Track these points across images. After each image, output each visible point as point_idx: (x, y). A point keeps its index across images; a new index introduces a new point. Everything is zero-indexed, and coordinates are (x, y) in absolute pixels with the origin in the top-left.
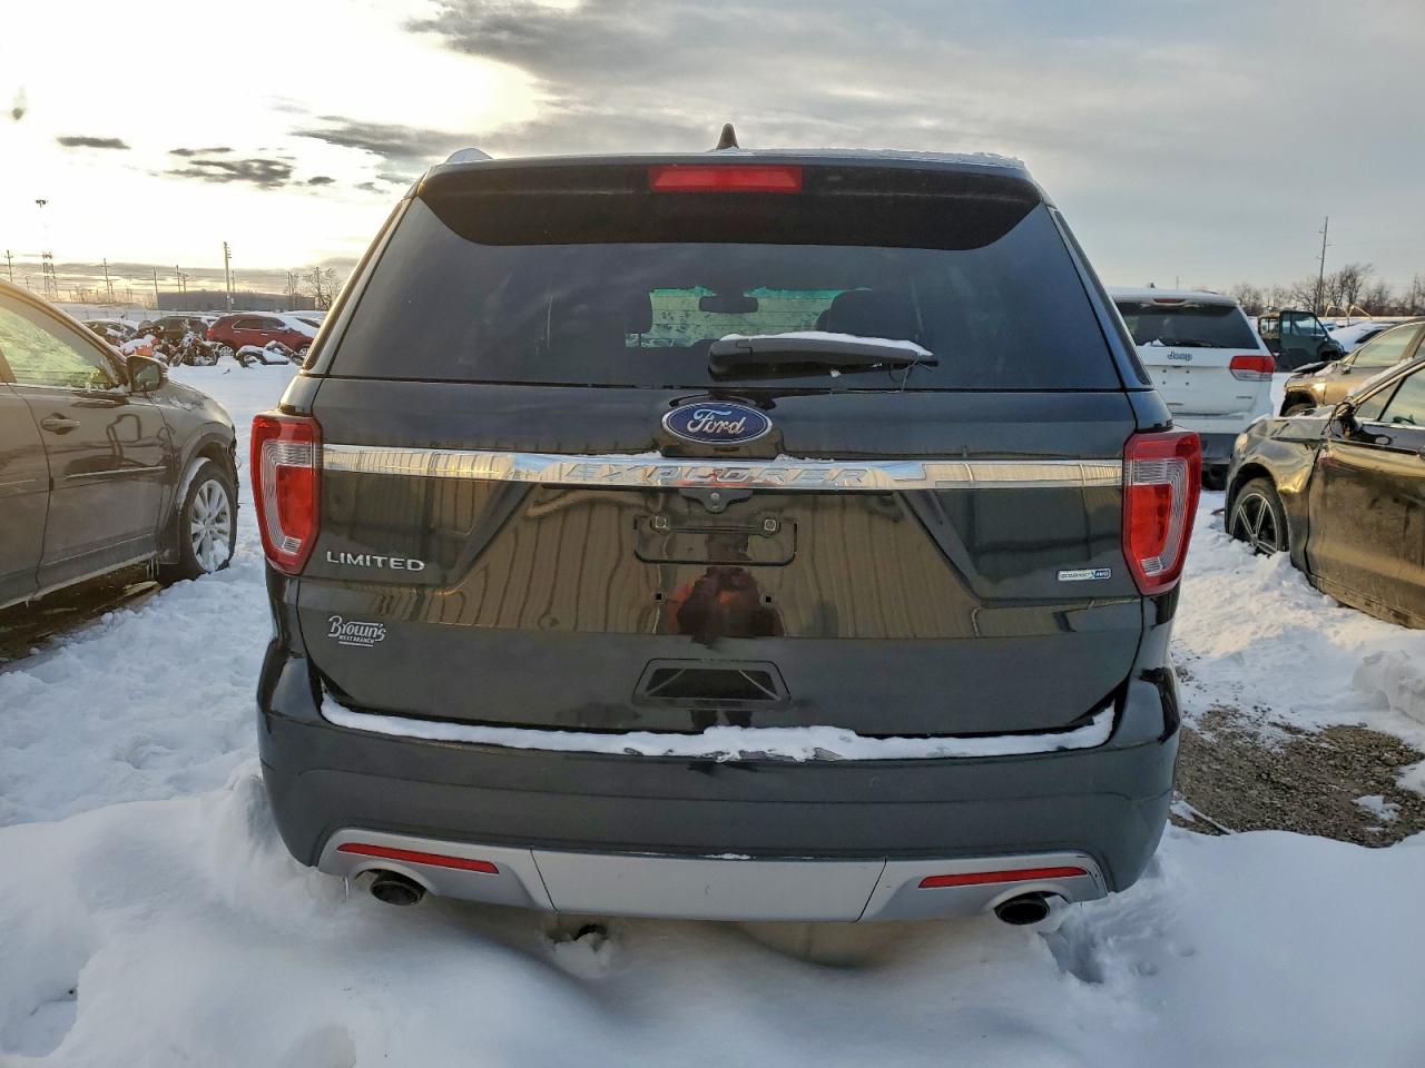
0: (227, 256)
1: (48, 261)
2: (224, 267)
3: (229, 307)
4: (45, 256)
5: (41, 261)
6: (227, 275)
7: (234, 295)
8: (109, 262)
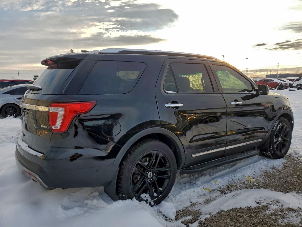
0: (278, 66)
1: (247, 70)
2: (277, 68)
3: (278, 77)
4: (246, 69)
5: (246, 70)
6: (277, 70)
7: (279, 74)
8: (258, 69)
